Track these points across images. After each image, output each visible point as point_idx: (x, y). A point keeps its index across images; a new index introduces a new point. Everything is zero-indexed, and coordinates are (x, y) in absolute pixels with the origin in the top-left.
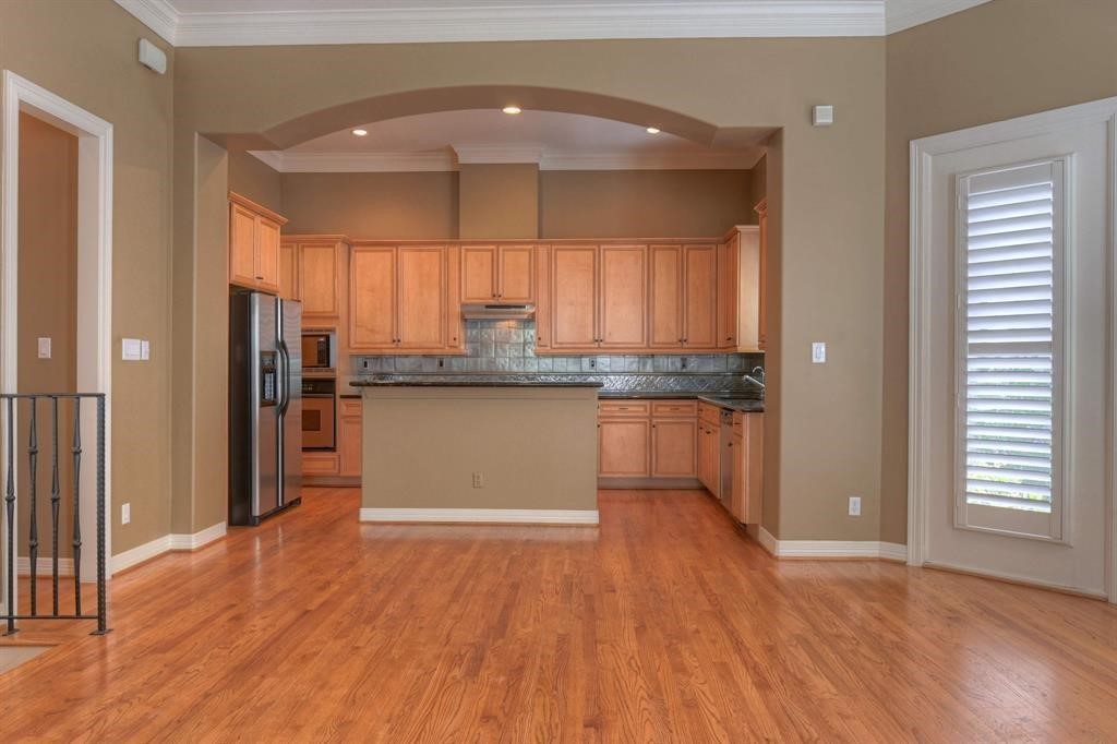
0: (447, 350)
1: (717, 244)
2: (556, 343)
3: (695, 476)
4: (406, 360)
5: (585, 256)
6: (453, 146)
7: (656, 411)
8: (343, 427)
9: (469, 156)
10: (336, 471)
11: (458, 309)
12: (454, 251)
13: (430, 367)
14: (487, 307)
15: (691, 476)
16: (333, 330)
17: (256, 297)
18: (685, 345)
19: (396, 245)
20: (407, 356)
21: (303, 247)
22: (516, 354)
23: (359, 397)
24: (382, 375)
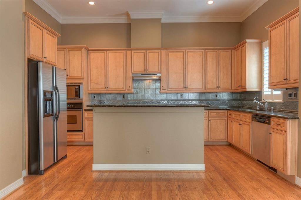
0: (127, 91)
1: (231, 49)
2: (169, 88)
3: (226, 140)
4: (110, 95)
5: (180, 54)
6: (128, 11)
7: (211, 115)
8: (86, 122)
9: (134, 15)
10: (83, 140)
11: (131, 75)
12: (129, 53)
13: (119, 98)
14: (142, 74)
15: (224, 140)
16: (81, 83)
17: (41, 64)
18: (219, 89)
19: (107, 50)
20: (111, 94)
21: (69, 50)
22: (153, 93)
23: (92, 110)
24: (101, 101)
